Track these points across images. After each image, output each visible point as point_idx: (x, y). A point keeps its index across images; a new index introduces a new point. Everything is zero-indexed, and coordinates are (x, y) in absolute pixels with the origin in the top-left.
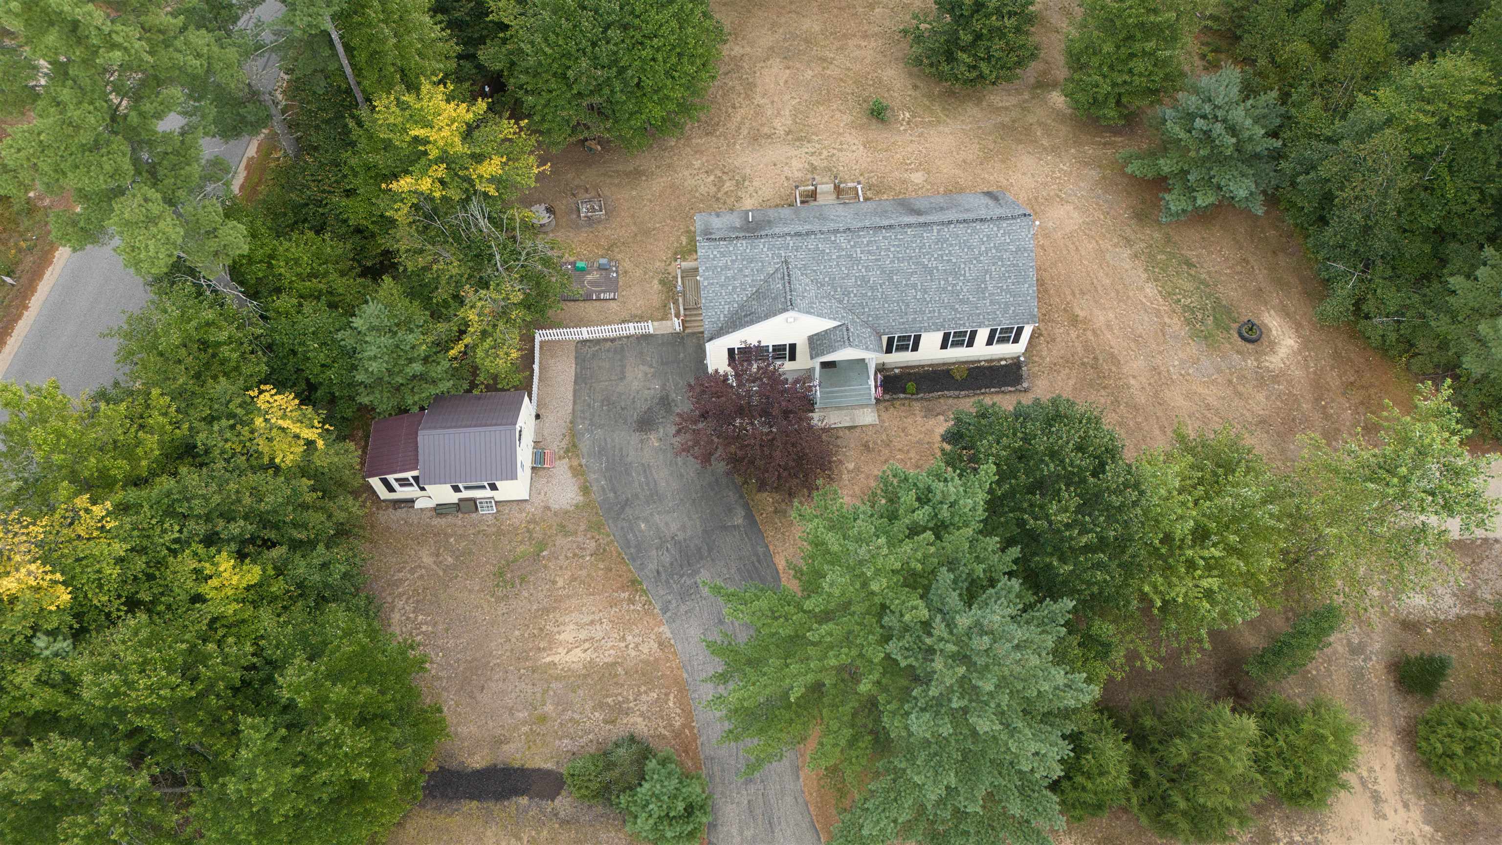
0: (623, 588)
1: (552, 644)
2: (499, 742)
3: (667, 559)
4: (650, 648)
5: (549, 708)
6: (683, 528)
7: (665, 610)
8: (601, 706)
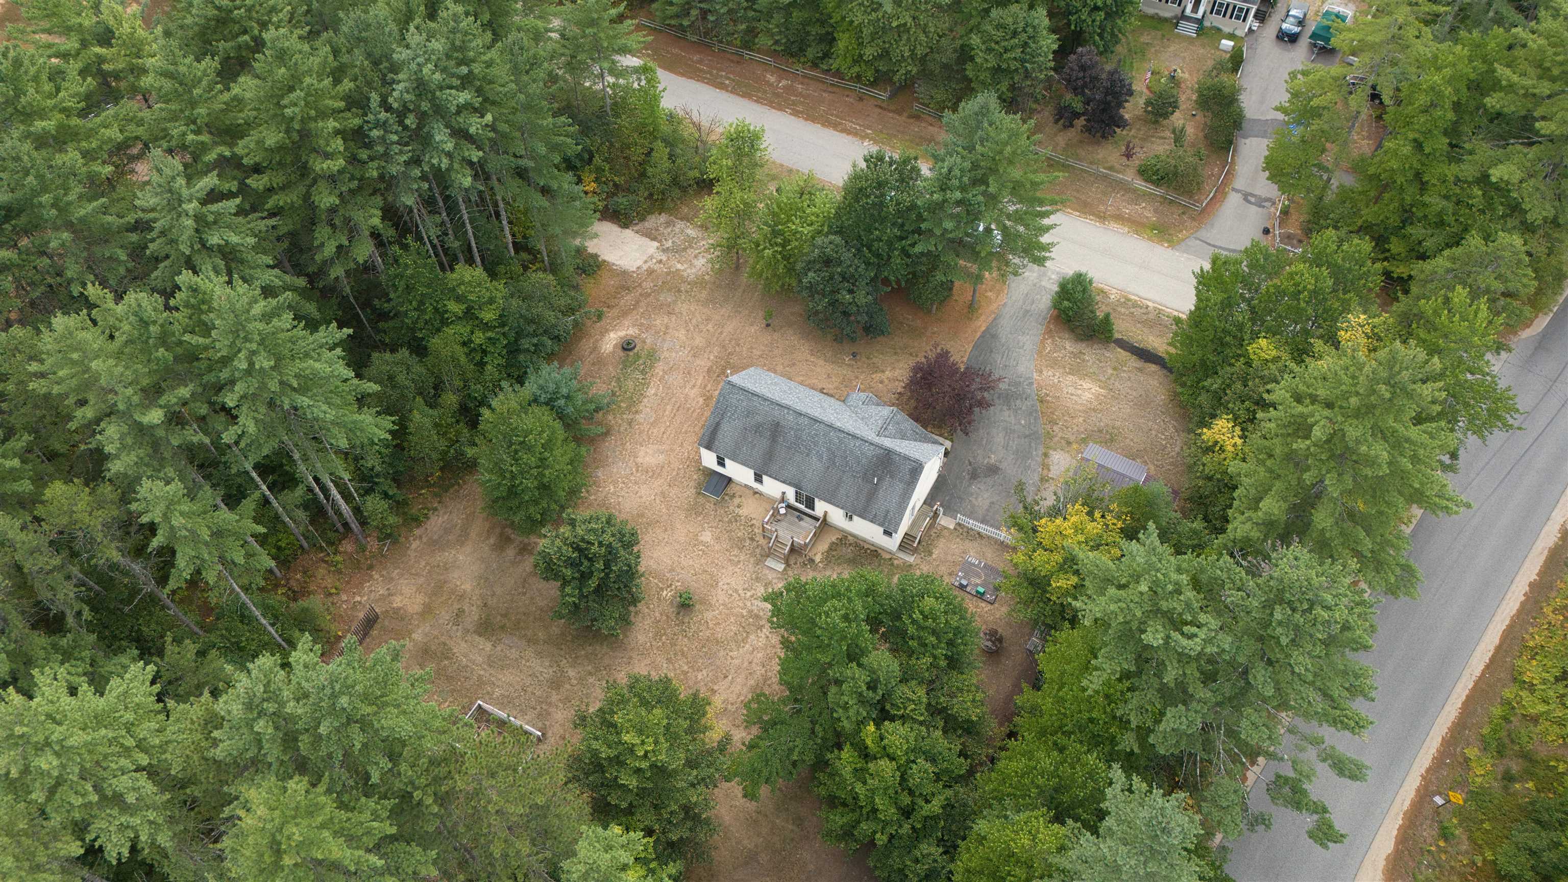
0: (1048, 402)
1: (1097, 397)
2: (1140, 370)
3: (1018, 402)
4: (1047, 373)
5: (1110, 371)
6: (1001, 410)
7: (1031, 384)
8: (1084, 361)
